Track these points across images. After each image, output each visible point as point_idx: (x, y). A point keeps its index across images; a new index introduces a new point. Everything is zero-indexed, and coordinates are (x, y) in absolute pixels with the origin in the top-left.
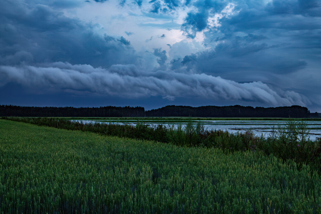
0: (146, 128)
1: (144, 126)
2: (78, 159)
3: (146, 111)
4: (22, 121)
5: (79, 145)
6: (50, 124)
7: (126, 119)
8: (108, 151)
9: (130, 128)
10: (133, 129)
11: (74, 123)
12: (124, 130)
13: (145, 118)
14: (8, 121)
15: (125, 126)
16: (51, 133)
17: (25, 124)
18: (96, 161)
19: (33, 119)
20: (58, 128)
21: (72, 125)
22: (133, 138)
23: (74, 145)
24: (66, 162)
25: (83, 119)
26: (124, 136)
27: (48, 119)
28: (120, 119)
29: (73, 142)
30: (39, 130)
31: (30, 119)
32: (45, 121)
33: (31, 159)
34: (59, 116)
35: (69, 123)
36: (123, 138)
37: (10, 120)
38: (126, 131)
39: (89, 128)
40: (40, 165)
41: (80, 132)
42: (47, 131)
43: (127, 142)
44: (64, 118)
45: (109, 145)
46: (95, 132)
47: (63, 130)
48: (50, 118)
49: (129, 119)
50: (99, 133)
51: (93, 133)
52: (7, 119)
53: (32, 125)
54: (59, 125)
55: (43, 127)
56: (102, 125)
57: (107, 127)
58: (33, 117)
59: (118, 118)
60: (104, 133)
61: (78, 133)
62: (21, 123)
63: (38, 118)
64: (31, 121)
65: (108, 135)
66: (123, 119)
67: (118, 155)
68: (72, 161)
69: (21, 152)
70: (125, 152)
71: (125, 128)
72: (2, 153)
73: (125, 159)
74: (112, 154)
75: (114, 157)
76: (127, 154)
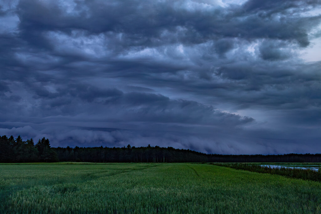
2: (270, 197)
4: (224, 166)
5: (269, 186)
6: (245, 168)
7: (307, 164)
10: (315, 173)
12: (307, 174)
14: (214, 166)
16: (246, 175)
17: (226, 168)
18: (286, 199)
19: (232, 164)
20: (252, 172)
22: (316, 181)
23: (265, 185)
24: (261, 199)
25: (271, 164)
26: (307, 179)
27: (243, 165)
28: (302, 164)
29: (264, 183)
30: (237, 173)
31: (229, 164)
32: (241, 166)
33: (234, 196)
34: (252, 162)
35: (260, 167)
37: (215, 165)
39: (276, 172)
40: (240, 201)
41: (269, 175)
42: (243, 173)
43: (311, 184)
44: (255, 164)
45: (295, 186)
46: (282, 175)
47: (255, 173)
48: (245, 163)
49: (310, 164)
50: (286, 176)
51: (280, 176)
52: (214, 164)
53: (231, 169)
54: (252, 169)
55: (240, 171)
56: (287, 169)
57: (292, 171)
58: (232, 163)
60: (289, 176)
61: (267, 175)
62: (223, 168)
63: (236, 164)
64: (230, 166)
67: (304, 196)
68: (265, 199)
69: (226, 189)
70: (311, 193)
71: (308, 172)
72: (212, 191)
73: (311, 199)
74: (299, 194)
75: (301, 197)
76: (313, 195)
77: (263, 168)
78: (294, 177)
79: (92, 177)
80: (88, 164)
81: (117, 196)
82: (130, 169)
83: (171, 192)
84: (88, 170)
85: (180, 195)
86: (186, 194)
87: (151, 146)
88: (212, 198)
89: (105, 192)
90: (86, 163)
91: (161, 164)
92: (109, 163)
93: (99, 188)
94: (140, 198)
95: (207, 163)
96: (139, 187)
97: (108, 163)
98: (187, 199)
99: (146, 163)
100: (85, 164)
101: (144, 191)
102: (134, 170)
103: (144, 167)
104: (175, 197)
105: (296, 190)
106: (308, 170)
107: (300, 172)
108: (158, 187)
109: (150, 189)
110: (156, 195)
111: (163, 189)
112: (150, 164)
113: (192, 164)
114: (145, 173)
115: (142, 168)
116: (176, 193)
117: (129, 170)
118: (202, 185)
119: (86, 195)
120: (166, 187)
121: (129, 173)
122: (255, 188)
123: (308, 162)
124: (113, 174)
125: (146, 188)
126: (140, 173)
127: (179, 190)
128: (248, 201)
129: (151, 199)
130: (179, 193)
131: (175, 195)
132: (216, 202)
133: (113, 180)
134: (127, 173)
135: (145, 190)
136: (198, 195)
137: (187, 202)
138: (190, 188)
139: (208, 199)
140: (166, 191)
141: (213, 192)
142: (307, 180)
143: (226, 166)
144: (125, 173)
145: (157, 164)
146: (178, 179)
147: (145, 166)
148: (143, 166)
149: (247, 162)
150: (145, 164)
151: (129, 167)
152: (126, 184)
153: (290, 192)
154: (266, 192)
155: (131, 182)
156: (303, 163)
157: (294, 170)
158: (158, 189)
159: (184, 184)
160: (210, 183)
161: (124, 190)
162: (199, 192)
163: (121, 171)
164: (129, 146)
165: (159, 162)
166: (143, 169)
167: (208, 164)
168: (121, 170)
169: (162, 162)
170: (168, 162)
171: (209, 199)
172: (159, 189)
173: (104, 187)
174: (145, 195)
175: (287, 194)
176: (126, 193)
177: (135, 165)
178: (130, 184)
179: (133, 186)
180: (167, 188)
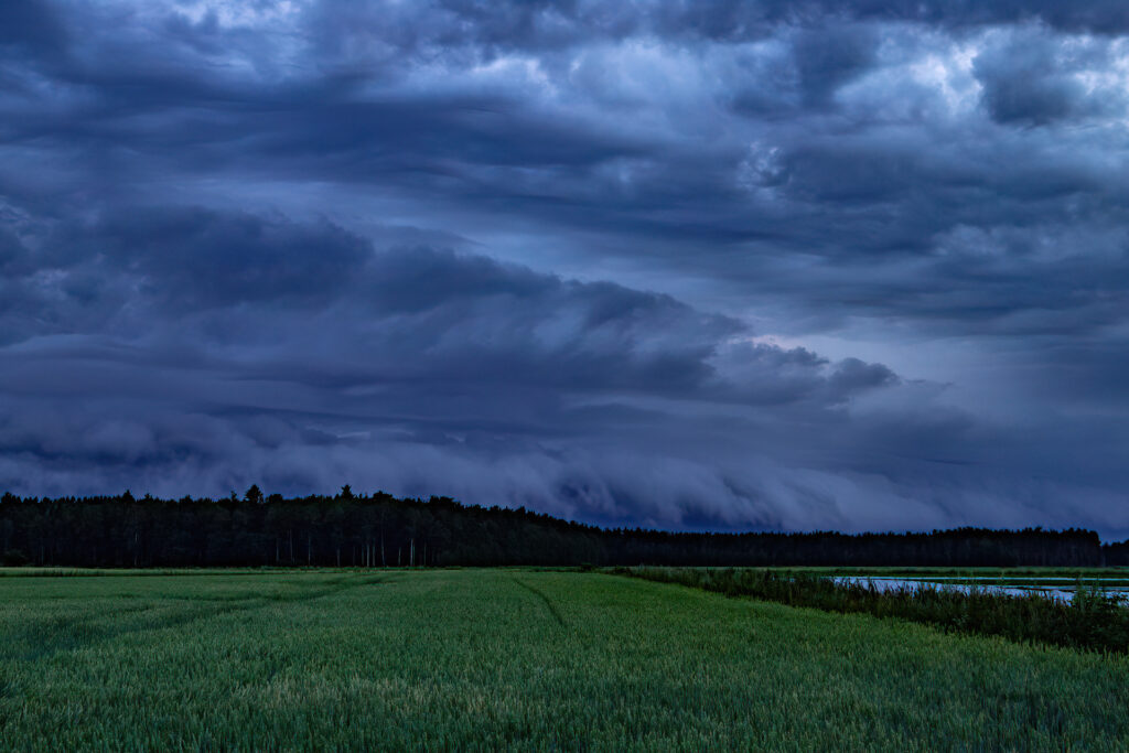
0: (1113, 607)
1: (1104, 599)
2: (867, 714)
3: (1106, 546)
4: (677, 580)
5: (866, 666)
6: (764, 591)
7: (1029, 574)
8: (975, 687)
9: (1050, 608)
10: (1059, 609)
11: (844, 590)
12: (1026, 614)
13: (1102, 570)
14: (633, 580)
15: (1032, 600)
16: (769, 621)
17: (685, 590)
18: (934, 725)
19: (712, 574)
20: (794, 606)
21: (840, 593)
22: (1063, 643)
23: (851, 666)
24: (828, 724)
25: (876, 573)
26: (1027, 636)
27: (759, 575)
28: (1009, 574)
30: (732, 610)
31: (700, 575)
32: (750, 581)
33: (713, 710)
34: (793, 565)
35: (830, 587)
36: (1027, 643)
37: (638, 576)
38: (1034, 618)
39: (900, 608)
40: (742, 732)
41: (867, 619)
42: (757, 613)
43: (1043, 660)
44: (811, 572)
45: (976, 670)
46: (923, 619)
47: (809, 612)
48: (765, 569)
49: (1041, 575)
50: (937, 624)
51: (913, 625)
52: (631, 575)
53: (708, 594)
54: (794, 597)
55: (744, 602)
56: (946, 596)
57: (964, 602)
58: (710, 568)
59: (1004, 570)
60: (951, 623)
61: (857, 623)
62: (673, 588)
63: (727, 572)
64: (703, 581)
65: (971, 631)
66: (1017, 574)
67: (1012, 707)
68: (848, 721)
69: (680, 683)
70: (1038, 697)
71: (1031, 607)
72: (622, 688)
73: (1039, 722)
74: (989, 700)
75: (997, 714)
76: (1046, 704)
77: (842, 589)
78: (973, 626)
79: (80, 633)
80: (61, 575)
81: (194, 719)
82: (258, 595)
83: (439, 695)
84: (60, 603)
85: (479, 711)
86: (508, 707)
87: (355, 492)
88: (621, 719)
89: (140, 698)
90: (50, 570)
91: (398, 571)
92: (162, 571)
93: (110, 682)
94: (300, 726)
95: (605, 569)
96: (297, 678)
97: (156, 571)
98: (511, 727)
99: (332, 569)
100: (45, 575)
101: (318, 694)
102: (278, 598)
103: (320, 588)
104: (457, 717)
105: (978, 684)
106: (1033, 599)
107: (1000, 608)
108: (383, 677)
109: (347, 686)
110: (371, 709)
111: (404, 684)
112: (349, 574)
113: (534, 575)
114: (324, 615)
115: (313, 590)
116: (461, 700)
117: (253, 601)
118: (577, 664)
119: (46, 716)
120: (416, 677)
121: (250, 613)
122: (808, 678)
123: (1034, 565)
124: (177, 620)
125: (328, 679)
126: (301, 612)
127: (476, 689)
128: (773, 733)
129: (350, 731)
130: (476, 702)
131: (457, 708)
132: (635, 739)
133: (178, 644)
134: (243, 614)
135: (323, 689)
136: (558, 710)
137: (509, 741)
138: (525, 677)
139: (602, 728)
140: (418, 694)
141: (624, 694)
142: (1024, 639)
143: (683, 582)
144: (232, 616)
145: (380, 573)
146: (473, 639)
147: (329, 583)
148: (314, 583)
149: (777, 565)
150: (329, 574)
151: (256, 588)
152: (237, 662)
153: (952, 695)
154: (852, 696)
155: (263, 653)
156: (1014, 570)
157: (974, 598)
158: (384, 685)
159: (498, 663)
160: (613, 655)
161: (226, 690)
162: (564, 697)
163: (216, 605)
164: (254, 492)
165: (392, 563)
166: (314, 596)
167: (607, 573)
168: (217, 599)
169: (405, 563)
170: (431, 563)
171: (607, 724)
172: (386, 682)
173: (135, 679)
174: (325, 710)
175: (938, 703)
176: (237, 704)
177: (282, 578)
178: (257, 665)
179: (271, 671)
180: (424, 678)
